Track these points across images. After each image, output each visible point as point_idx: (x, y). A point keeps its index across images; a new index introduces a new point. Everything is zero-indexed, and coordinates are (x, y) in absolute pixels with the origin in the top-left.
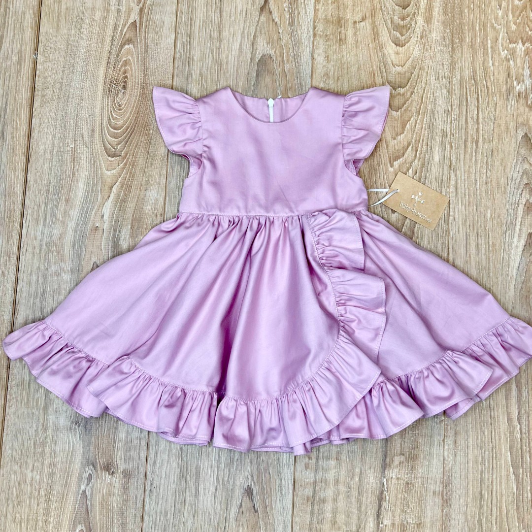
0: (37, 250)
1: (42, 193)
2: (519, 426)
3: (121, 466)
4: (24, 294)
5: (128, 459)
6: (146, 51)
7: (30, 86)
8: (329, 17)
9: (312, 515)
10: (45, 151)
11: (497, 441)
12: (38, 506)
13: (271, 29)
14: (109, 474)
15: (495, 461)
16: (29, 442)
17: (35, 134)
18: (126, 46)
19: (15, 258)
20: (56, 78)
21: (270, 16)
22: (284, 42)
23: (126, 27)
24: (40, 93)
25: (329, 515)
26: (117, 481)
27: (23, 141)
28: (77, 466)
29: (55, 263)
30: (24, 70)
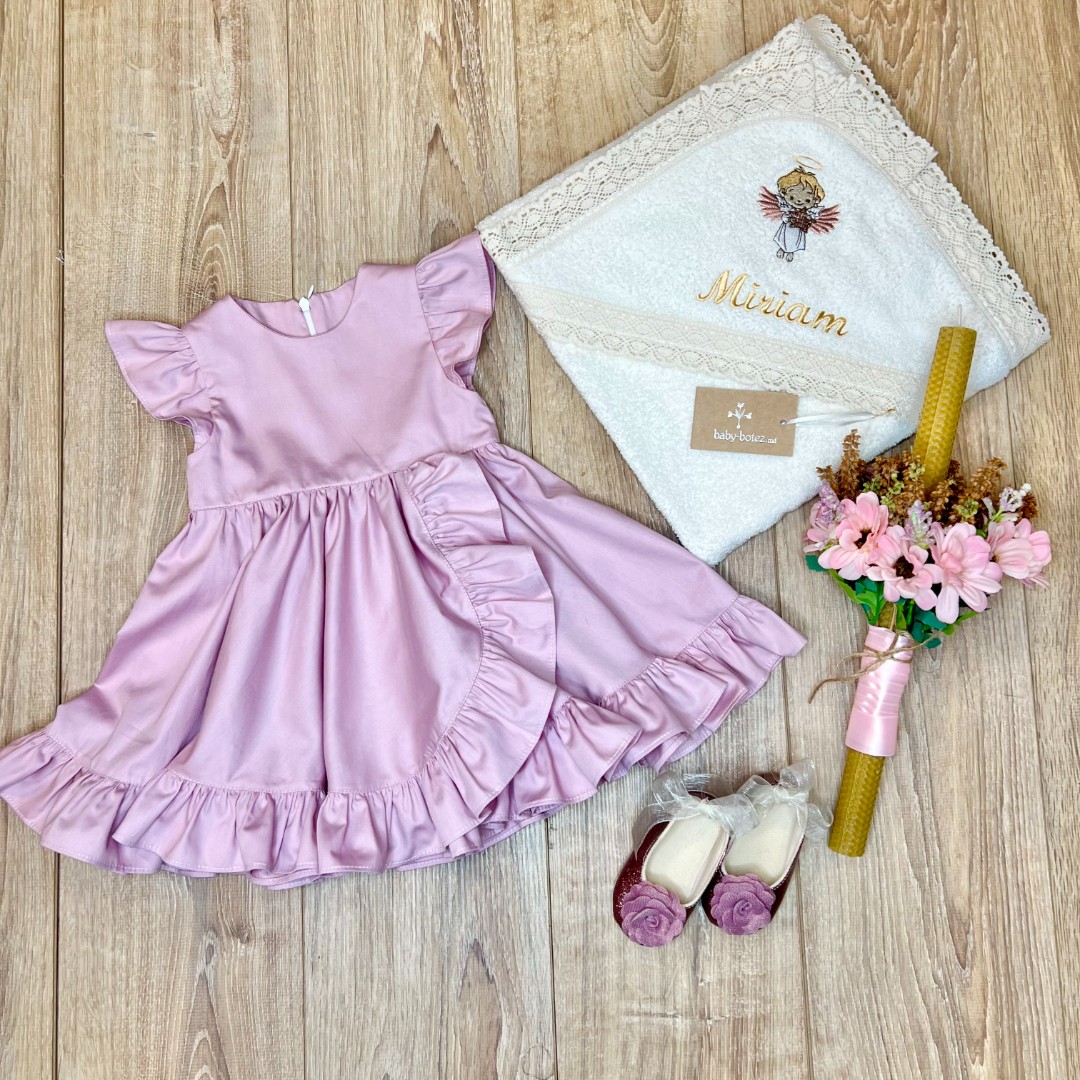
0: (90, 580)
1: (90, 484)
2: (917, 797)
3: (261, 928)
4: (75, 656)
5: (272, 914)
6: (244, 233)
7: (56, 308)
8: (544, 149)
9: (585, 978)
10: (90, 413)
11: (884, 826)
12: (127, 1006)
13: (449, 178)
14: (242, 942)
15: (882, 859)
16: (104, 901)
17: (70, 388)
18: (211, 228)
19: (54, 598)
20: (97, 291)
21: (446, 156)
22: (472, 199)
23: (208, 196)
24: (73, 318)
25: (613, 976)
26: (256, 952)
27: (52, 400)
28: (187, 933)
29: (122, 599)
30: (43, 282)
